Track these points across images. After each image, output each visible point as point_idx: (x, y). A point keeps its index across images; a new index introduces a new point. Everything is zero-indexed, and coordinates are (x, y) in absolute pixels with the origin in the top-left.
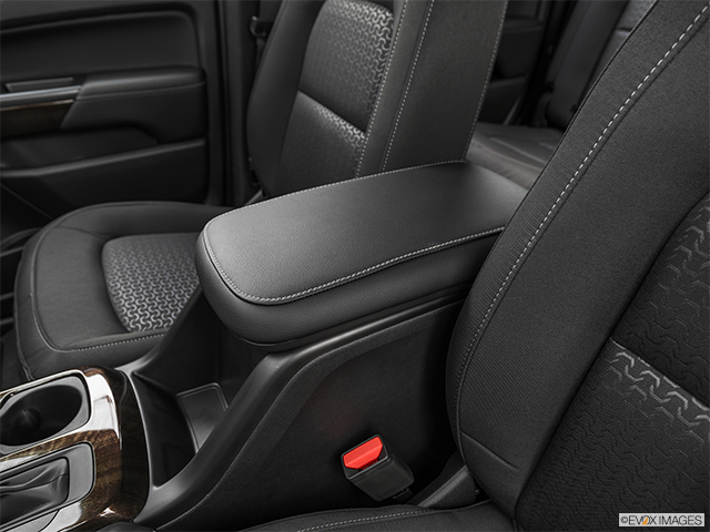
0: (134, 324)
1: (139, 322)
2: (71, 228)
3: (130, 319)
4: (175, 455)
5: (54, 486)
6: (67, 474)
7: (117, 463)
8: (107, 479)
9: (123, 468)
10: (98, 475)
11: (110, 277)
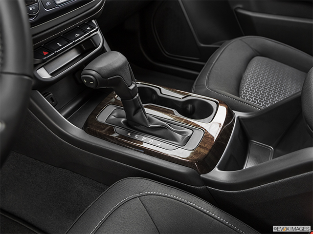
0: (244, 96)
1: (247, 96)
2: (245, 43)
3: (244, 93)
4: (234, 163)
5: (183, 138)
6: (190, 137)
7: (209, 147)
8: (202, 151)
9: (210, 151)
10: (199, 146)
11: (248, 71)
